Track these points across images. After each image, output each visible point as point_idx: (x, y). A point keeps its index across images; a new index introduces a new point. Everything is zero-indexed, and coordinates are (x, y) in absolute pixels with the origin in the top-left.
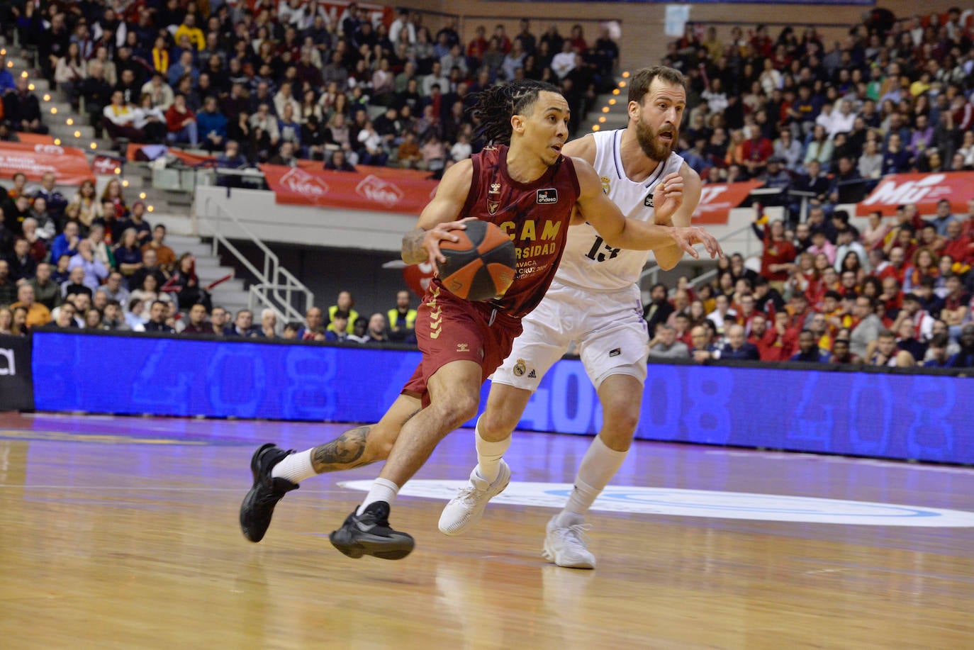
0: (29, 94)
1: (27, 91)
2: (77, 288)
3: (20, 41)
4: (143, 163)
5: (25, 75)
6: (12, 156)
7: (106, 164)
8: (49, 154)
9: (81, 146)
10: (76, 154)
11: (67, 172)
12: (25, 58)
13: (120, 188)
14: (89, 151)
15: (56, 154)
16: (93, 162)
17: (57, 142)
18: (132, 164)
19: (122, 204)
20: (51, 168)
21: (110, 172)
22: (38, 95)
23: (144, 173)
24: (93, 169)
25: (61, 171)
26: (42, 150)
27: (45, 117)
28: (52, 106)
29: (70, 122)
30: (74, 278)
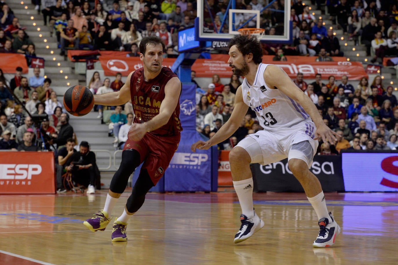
0: (334, 37)
1: (333, 35)
2: (362, 131)
3: (329, 12)
4: (391, 67)
5: (331, 28)
6: (327, 68)
7: (373, 69)
8: (345, 66)
9: (360, 61)
10: (358, 65)
11: (354, 74)
12: (331, 20)
13: (381, 80)
14: (364, 63)
15: (348, 66)
16: (366, 68)
17: (348, 60)
18: (386, 68)
19: (382, 87)
20: (346, 73)
21: (375, 72)
22: (338, 37)
23: (392, 71)
24: (366, 71)
25: (350, 74)
26: (341, 64)
27: (341, 48)
28: (344, 42)
29: (354, 49)
30: (361, 126)
